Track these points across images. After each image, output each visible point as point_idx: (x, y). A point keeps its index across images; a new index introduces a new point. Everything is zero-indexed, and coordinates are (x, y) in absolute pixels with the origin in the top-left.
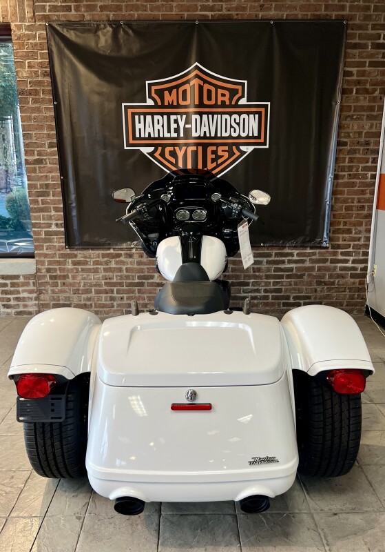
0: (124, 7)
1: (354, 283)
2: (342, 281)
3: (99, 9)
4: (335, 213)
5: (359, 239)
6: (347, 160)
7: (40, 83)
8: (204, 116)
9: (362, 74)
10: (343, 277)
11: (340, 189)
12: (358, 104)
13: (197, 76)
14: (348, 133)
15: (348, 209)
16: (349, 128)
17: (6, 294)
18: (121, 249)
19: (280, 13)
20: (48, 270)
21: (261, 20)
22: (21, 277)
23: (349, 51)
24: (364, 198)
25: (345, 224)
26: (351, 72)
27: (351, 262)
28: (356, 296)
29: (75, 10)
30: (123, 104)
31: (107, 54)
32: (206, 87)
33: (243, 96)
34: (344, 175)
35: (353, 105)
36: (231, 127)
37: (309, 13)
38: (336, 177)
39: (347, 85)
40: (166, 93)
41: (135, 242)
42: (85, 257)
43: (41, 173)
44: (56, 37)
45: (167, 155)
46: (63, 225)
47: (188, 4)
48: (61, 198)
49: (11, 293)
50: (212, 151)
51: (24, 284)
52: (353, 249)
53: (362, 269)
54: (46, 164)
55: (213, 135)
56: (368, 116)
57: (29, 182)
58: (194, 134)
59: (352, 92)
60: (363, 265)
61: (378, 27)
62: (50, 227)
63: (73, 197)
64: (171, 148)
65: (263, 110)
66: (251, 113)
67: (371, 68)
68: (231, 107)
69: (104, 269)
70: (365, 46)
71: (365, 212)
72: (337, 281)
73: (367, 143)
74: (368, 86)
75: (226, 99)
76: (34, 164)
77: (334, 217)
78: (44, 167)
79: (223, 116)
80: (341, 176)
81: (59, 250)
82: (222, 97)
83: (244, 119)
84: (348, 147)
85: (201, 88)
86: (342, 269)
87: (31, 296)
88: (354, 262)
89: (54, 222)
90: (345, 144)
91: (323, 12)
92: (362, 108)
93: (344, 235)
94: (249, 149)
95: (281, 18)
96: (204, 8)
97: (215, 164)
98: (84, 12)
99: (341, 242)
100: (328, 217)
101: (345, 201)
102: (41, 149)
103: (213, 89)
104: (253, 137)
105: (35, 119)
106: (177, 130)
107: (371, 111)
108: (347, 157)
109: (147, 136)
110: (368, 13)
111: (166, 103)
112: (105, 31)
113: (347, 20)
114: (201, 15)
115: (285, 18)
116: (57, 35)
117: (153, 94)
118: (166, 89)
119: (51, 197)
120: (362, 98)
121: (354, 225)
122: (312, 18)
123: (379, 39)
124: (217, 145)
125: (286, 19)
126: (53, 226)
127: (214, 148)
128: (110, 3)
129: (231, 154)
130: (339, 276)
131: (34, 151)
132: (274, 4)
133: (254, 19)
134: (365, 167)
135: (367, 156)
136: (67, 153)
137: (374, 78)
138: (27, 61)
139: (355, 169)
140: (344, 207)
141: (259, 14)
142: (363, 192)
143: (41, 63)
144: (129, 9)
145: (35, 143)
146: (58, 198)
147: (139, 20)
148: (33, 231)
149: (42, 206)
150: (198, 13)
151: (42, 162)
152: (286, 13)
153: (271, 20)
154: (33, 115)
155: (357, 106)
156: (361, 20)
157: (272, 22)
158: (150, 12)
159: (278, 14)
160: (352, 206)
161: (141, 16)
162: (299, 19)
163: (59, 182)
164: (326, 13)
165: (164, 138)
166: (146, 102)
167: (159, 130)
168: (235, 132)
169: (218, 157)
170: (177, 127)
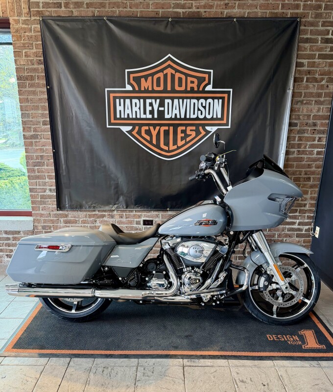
0: (107, 5)
1: (299, 242)
2: (288, 239)
3: (85, 6)
5: (305, 205)
6: (297, 139)
7: (35, 70)
8: (175, 100)
9: (313, 65)
10: (290, 236)
11: (290, 163)
12: (308, 91)
13: (169, 66)
14: (299, 115)
15: (296, 180)
16: (299, 111)
17: (9, 246)
18: (105, 211)
19: (243, 11)
20: (44, 227)
21: (226, 17)
22: (21, 233)
23: (300, 44)
24: (310, 171)
26: (303, 63)
27: (297, 224)
29: (65, 7)
30: (106, 89)
32: (177, 75)
33: (209, 83)
34: (294, 152)
35: (303, 92)
36: (199, 109)
37: (268, 11)
38: (287, 153)
39: (299, 75)
40: (143, 80)
41: (116, 206)
42: (75, 217)
43: (36, 146)
45: (143, 134)
46: (55, 190)
47: (162, 2)
48: (54, 168)
49: (13, 245)
50: (182, 130)
52: (299, 213)
53: (306, 230)
54: (41, 139)
55: (183, 116)
56: (316, 101)
57: (27, 154)
58: (167, 116)
59: (302, 81)
60: (307, 227)
61: (327, 24)
62: (45, 191)
63: (64, 167)
64: (147, 128)
65: (226, 96)
66: (216, 98)
67: (320, 60)
68: (199, 93)
69: (90, 227)
70: (316, 41)
71: (311, 183)
72: (285, 239)
73: (315, 125)
74: (317, 76)
75: (195, 86)
76: (31, 139)
78: (39, 141)
79: (191, 100)
80: (291, 152)
81: (52, 211)
82: (191, 83)
83: (210, 103)
84: (298, 128)
85: (173, 76)
86: (289, 230)
88: (300, 224)
89: (48, 188)
90: (296, 125)
91: (280, 10)
92: (311, 95)
94: (214, 129)
95: (242, 15)
96: (178, 6)
97: (184, 142)
98: (73, 8)
101: (294, 173)
102: (37, 126)
103: (183, 77)
104: (217, 119)
105: (31, 101)
106: (152, 112)
107: (319, 97)
108: (297, 136)
109: (126, 117)
110: (320, 11)
111: (143, 89)
113: (301, 18)
114: (173, 12)
115: (246, 16)
117: (132, 81)
118: (142, 77)
119: (46, 167)
120: (311, 86)
122: (270, 16)
123: (328, 34)
124: (186, 125)
126: (47, 191)
127: (184, 128)
128: (95, 1)
129: (198, 133)
130: (287, 236)
131: (30, 127)
132: (237, 3)
133: (220, 17)
134: (311, 145)
135: (313, 136)
136: (58, 129)
137: (322, 69)
138: (24, 51)
139: (303, 147)
140: (293, 178)
141: (224, 12)
142: (309, 166)
143: (35, 53)
144: (112, 6)
145: (31, 121)
146: (50, 167)
147: (120, 17)
148: (31, 195)
149: (38, 174)
150: (171, 10)
151: (38, 138)
152: (248, 11)
153: (235, 18)
154: (29, 97)
155: (307, 93)
156: (312, 18)
157: (235, 20)
158: (129, 9)
159: (240, 12)
160: (299, 177)
161: (122, 13)
162: (259, 17)
163: (52, 154)
164: (283, 11)
165: (141, 119)
166: (125, 88)
167: (136, 112)
168: (201, 114)
169: (187, 136)
170: (151, 109)
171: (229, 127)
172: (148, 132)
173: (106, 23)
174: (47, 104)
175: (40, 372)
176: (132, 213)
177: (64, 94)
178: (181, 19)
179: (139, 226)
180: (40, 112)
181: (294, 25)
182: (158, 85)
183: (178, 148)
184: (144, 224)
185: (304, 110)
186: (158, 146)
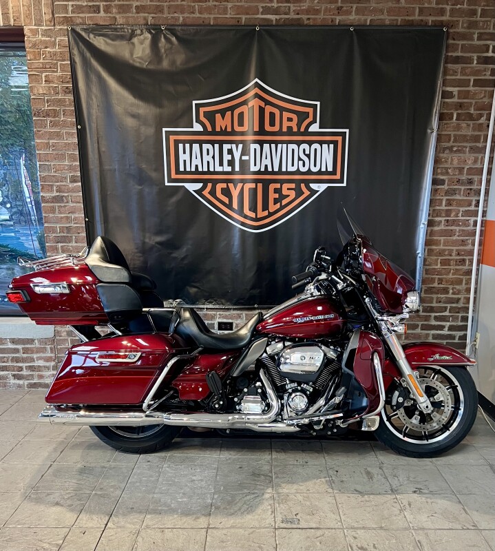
0: (166, 9)
3: (134, 10)
4: (428, 267)
5: (458, 300)
6: (444, 203)
7: (60, 102)
8: (265, 145)
9: (465, 95)
11: (435, 238)
12: (459, 133)
13: (257, 96)
14: (446, 169)
15: (444, 263)
16: (446, 162)
17: (17, 362)
19: (363, 18)
20: (70, 334)
21: (339, 25)
22: (36, 341)
23: (446, 65)
24: (465, 250)
25: (440, 282)
26: (452, 92)
27: (446, 329)
29: (105, 11)
30: (164, 130)
31: (145, 66)
32: (268, 109)
33: (314, 121)
34: (441, 221)
35: (452, 134)
36: (300, 159)
37: (399, 18)
38: (430, 223)
39: (447, 109)
40: (218, 116)
41: (178, 300)
43: (61, 213)
44: (80, 44)
45: (219, 194)
47: (246, 5)
48: (86, 245)
49: (24, 360)
50: (275, 189)
51: (39, 350)
52: (450, 312)
53: (460, 338)
54: (68, 202)
55: (276, 169)
56: (471, 148)
58: (253, 168)
59: (451, 118)
60: (462, 333)
61: (486, 37)
64: (224, 185)
65: (339, 139)
66: (325, 142)
67: (476, 88)
70: (469, 60)
71: (466, 267)
73: (470, 182)
74: (472, 111)
75: (294, 124)
76: (53, 202)
77: (426, 274)
78: (65, 206)
79: (289, 145)
80: (436, 221)
82: (288, 121)
83: (316, 150)
84: (446, 187)
85: (262, 110)
86: (435, 337)
87: (47, 364)
88: (451, 328)
90: (443, 182)
91: (416, 17)
92: (464, 138)
93: (439, 296)
94: (322, 188)
95: (363, 23)
96: (267, 10)
97: (278, 206)
98: (116, 13)
99: (434, 305)
100: (420, 274)
101: (441, 253)
102: (62, 183)
103: (277, 112)
104: (327, 173)
105: (54, 146)
106: (231, 163)
107: (475, 142)
108: (445, 198)
109: (193, 169)
110: (474, 19)
111: (218, 129)
112: (142, 37)
113: (448, 27)
114: (263, 19)
115: (368, 24)
116: (81, 42)
117: (202, 118)
118: (217, 112)
119: (74, 244)
120: (464, 125)
121: (452, 283)
122: (403, 24)
123: (487, 51)
124: (282, 182)
125: (370, 25)
127: (278, 186)
128: (149, 3)
129: (299, 193)
131: (52, 186)
132: (355, 6)
133: (330, 24)
134: (466, 211)
135: (468, 198)
137: (480, 101)
138: (44, 75)
139: (453, 214)
140: (439, 261)
141: (336, 19)
142: (463, 243)
143: (61, 77)
144: (173, 10)
145: (54, 176)
146: (83, 245)
147: (185, 25)
150: (258, 16)
151: (63, 200)
152: (370, 18)
153: (351, 26)
154: (51, 141)
155: (458, 135)
156: (465, 28)
157: (352, 29)
158: (198, 15)
159: (359, 20)
160: (449, 259)
161: (187, 19)
162: (387, 25)
163: (84, 225)
164: (420, 18)
165: (215, 173)
166: (193, 127)
167: (208, 162)
168: (304, 166)
169: (283, 197)
170: (230, 159)
171: (345, 185)
172: (227, 192)
174: (77, 152)
176: (201, 313)
178: (273, 28)
183: (271, 214)
184: (220, 328)
186: (241, 212)
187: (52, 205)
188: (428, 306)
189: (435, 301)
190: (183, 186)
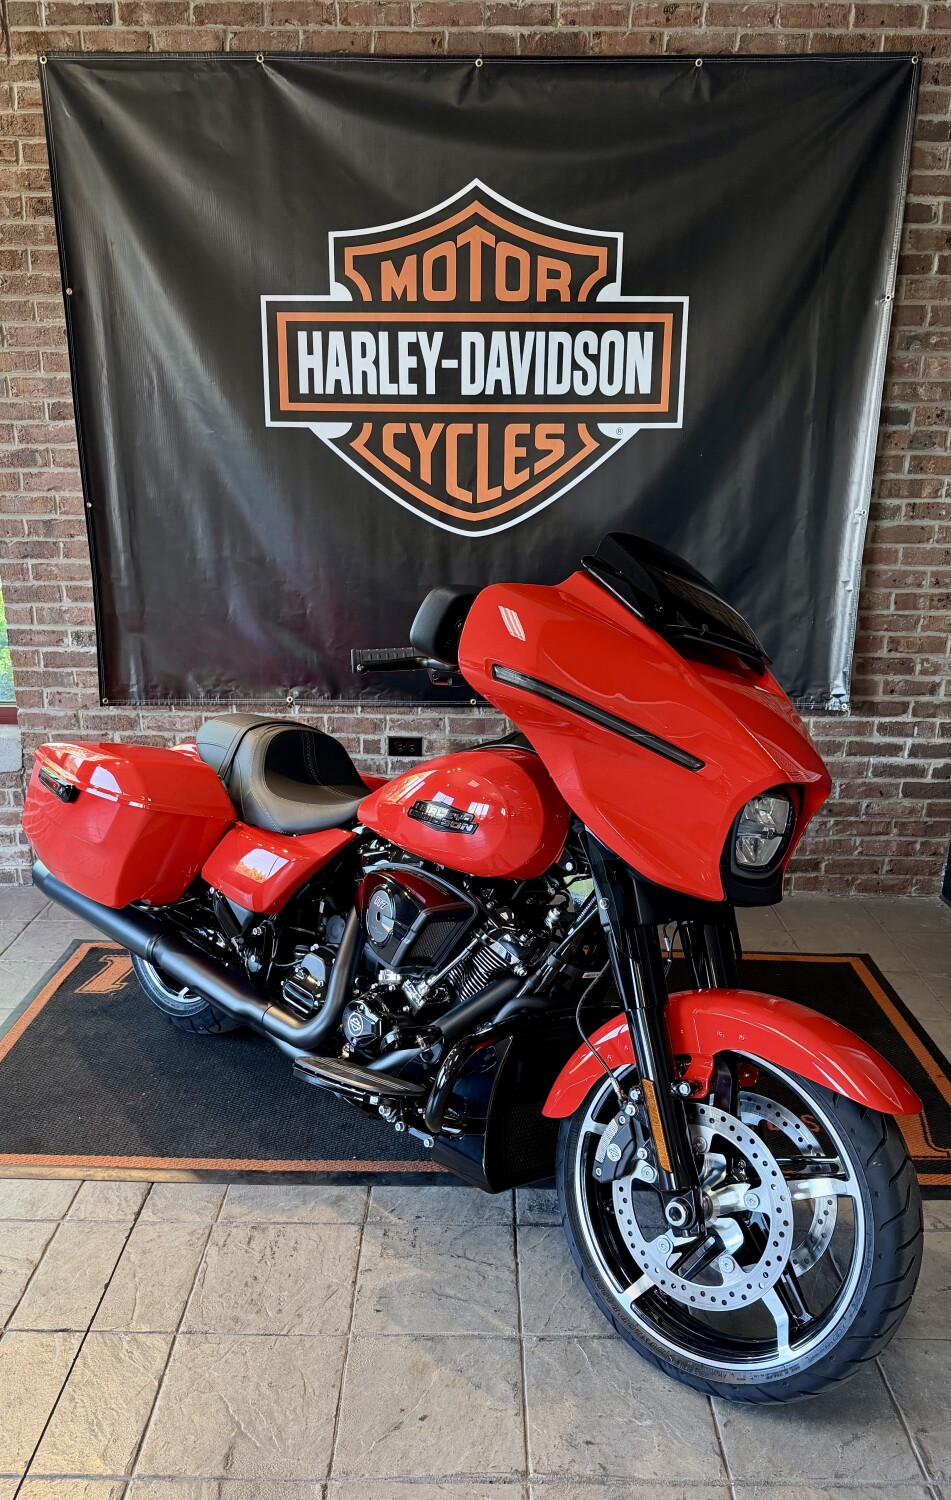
0: (266, 14)
1: (912, 811)
2: (878, 804)
3: (192, 18)
4: (865, 613)
5: (933, 689)
6: (907, 465)
7: (26, 233)
8: (494, 333)
10: (882, 793)
11: (884, 546)
12: (945, 302)
13: (477, 219)
14: (913, 386)
15: (905, 602)
16: (914, 370)
18: (260, 708)
19: (725, 32)
21: (669, 54)
23: (924, 145)
25: (893, 645)
26: (929, 208)
27: (907, 752)
28: (918, 846)
29: (125, 20)
30: (264, 299)
32: (504, 250)
33: (610, 278)
34: (898, 508)
35: (929, 305)
36: (575, 366)
37: (811, 33)
38: (875, 512)
39: (917, 248)
40: (387, 267)
41: (296, 692)
42: (159, 728)
43: (31, 490)
45: (389, 449)
46: (94, 637)
48: (88, 562)
50: (518, 436)
52: (915, 715)
53: (937, 773)
54: (46, 465)
55: (521, 390)
57: (1, 517)
58: (467, 389)
59: (927, 268)
60: (940, 763)
62: (59, 642)
63: (123, 559)
64: (401, 428)
65: (667, 319)
66: (634, 327)
68: (575, 310)
72: (863, 803)
75: (562, 285)
76: (12, 465)
77: (863, 627)
78: (40, 474)
79: (551, 334)
80: (889, 508)
81: (85, 707)
82: (550, 278)
83: (612, 345)
84: (911, 427)
85: (488, 253)
86: (880, 771)
87: (8, 830)
88: (913, 753)
89: (71, 629)
90: (904, 417)
91: (851, 30)
93: (890, 678)
95: (724, 48)
96: (505, 14)
97: (525, 475)
98: (151, 24)
99: (880, 697)
100: (849, 632)
101: (895, 582)
102: (31, 422)
103: (524, 257)
104: (638, 397)
105: (12, 337)
106: (417, 375)
108: (909, 454)
109: (330, 390)
111: (386, 297)
113: (923, 55)
114: (493, 36)
115: (736, 50)
117: (350, 271)
118: (384, 257)
119: (62, 560)
121: (920, 650)
122: (818, 49)
124: (534, 419)
125: (740, 54)
126: (69, 640)
127: (525, 428)
129: (573, 444)
130: (871, 791)
131: (10, 427)
132: (705, 3)
133: (647, 51)
136: (103, 434)
139: (927, 491)
140: (893, 596)
141: (661, 34)
143: (25, 176)
144: (281, 15)
145: (13, 405)
146: (77, 561)
147: (312, 54)
148: (13, 655)
149: (37, 583)
150: (481, 28)
151: (35, 462)
152: (741, 31)
153: (696, 57)
154: (6, 325)
155: (940, 308)
157: (698, 62)
158: (340, 27)
159: (716, 36)
160: (915, 594)
161: (315, 38)
162: (781, 51)
163: (83, 518)
164: (860, 31)
165: (380, 399)
166: (327, 292)
167: (364, 374)
168: (585, 381)
169: (535, 455)
170: (415, 366)
171: (679, 425)
172: (406, 443)
173: (265, 77)
174: (64, 350)
175: (42, 1242)
176: (350, 716)
177: (123, 313)
178: (515, 62)
179: (375, 757)
180: (42, 374)
181: (898, 80)
182: (439, 284)
183: (507, 495)
184: (393, 751)
185: (932, 366)
186: (438, 489)
187: (11, 470)
188: (864, 702)
189: (881, 690)
190: (308, 429)
